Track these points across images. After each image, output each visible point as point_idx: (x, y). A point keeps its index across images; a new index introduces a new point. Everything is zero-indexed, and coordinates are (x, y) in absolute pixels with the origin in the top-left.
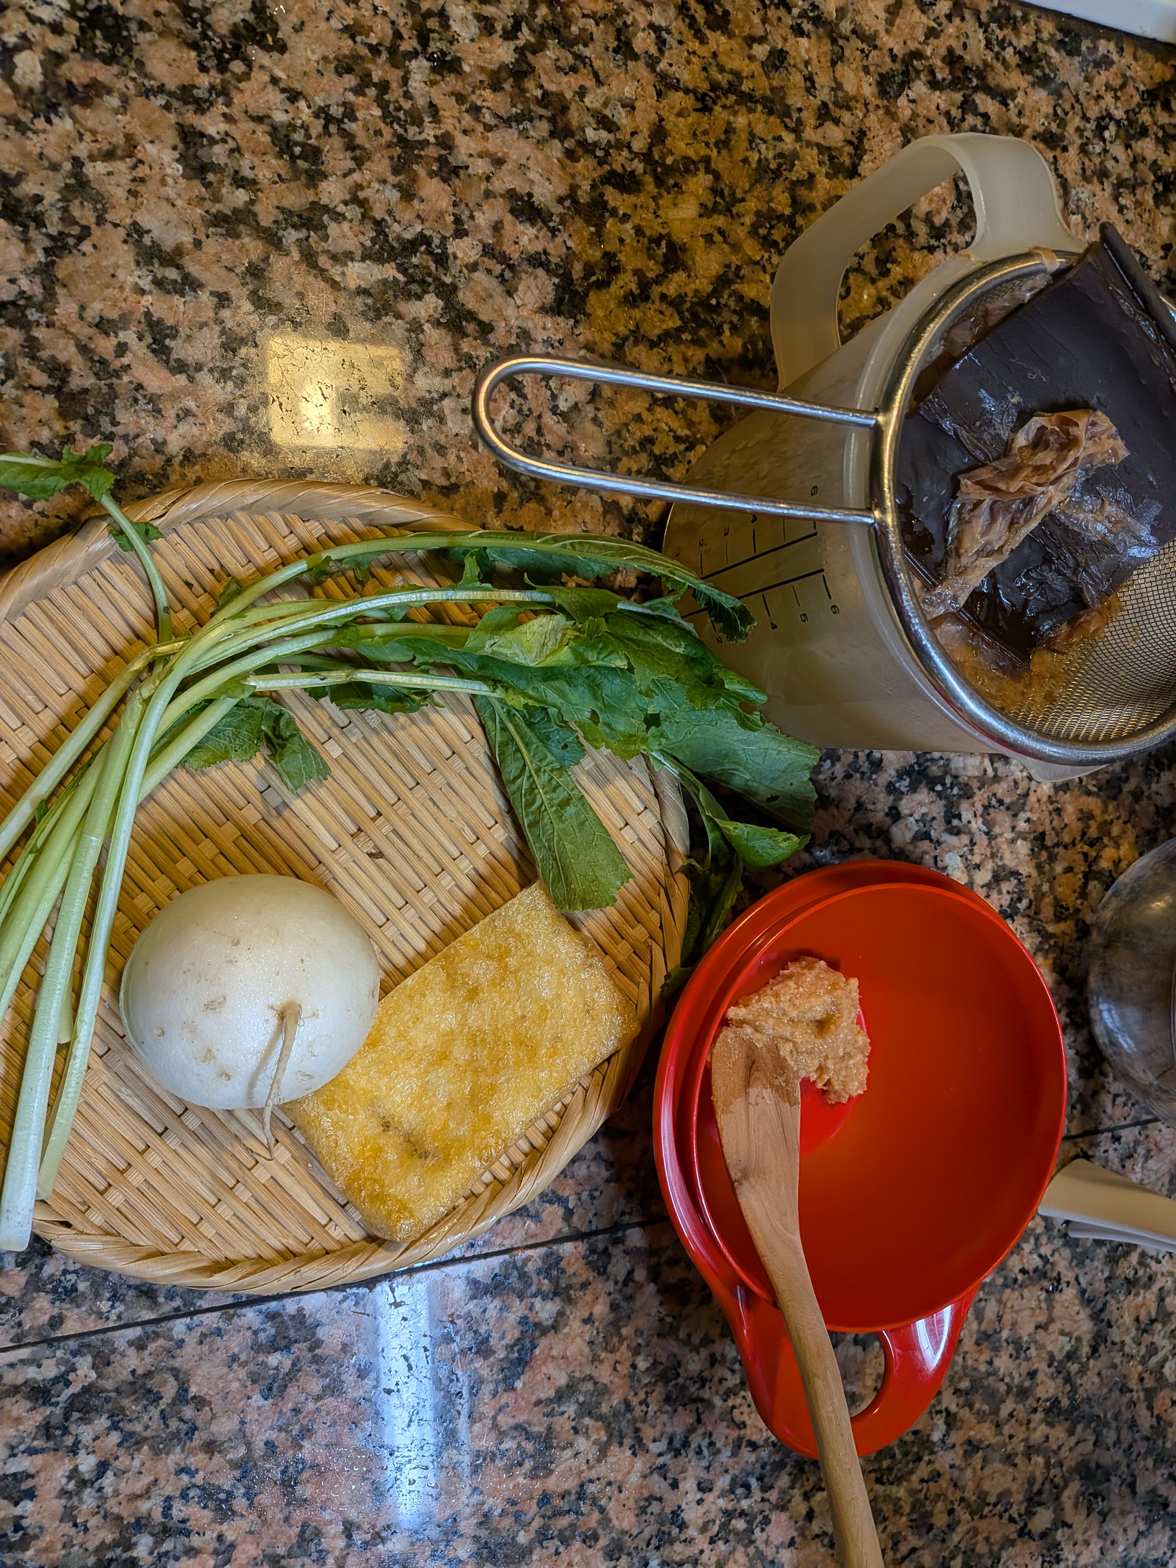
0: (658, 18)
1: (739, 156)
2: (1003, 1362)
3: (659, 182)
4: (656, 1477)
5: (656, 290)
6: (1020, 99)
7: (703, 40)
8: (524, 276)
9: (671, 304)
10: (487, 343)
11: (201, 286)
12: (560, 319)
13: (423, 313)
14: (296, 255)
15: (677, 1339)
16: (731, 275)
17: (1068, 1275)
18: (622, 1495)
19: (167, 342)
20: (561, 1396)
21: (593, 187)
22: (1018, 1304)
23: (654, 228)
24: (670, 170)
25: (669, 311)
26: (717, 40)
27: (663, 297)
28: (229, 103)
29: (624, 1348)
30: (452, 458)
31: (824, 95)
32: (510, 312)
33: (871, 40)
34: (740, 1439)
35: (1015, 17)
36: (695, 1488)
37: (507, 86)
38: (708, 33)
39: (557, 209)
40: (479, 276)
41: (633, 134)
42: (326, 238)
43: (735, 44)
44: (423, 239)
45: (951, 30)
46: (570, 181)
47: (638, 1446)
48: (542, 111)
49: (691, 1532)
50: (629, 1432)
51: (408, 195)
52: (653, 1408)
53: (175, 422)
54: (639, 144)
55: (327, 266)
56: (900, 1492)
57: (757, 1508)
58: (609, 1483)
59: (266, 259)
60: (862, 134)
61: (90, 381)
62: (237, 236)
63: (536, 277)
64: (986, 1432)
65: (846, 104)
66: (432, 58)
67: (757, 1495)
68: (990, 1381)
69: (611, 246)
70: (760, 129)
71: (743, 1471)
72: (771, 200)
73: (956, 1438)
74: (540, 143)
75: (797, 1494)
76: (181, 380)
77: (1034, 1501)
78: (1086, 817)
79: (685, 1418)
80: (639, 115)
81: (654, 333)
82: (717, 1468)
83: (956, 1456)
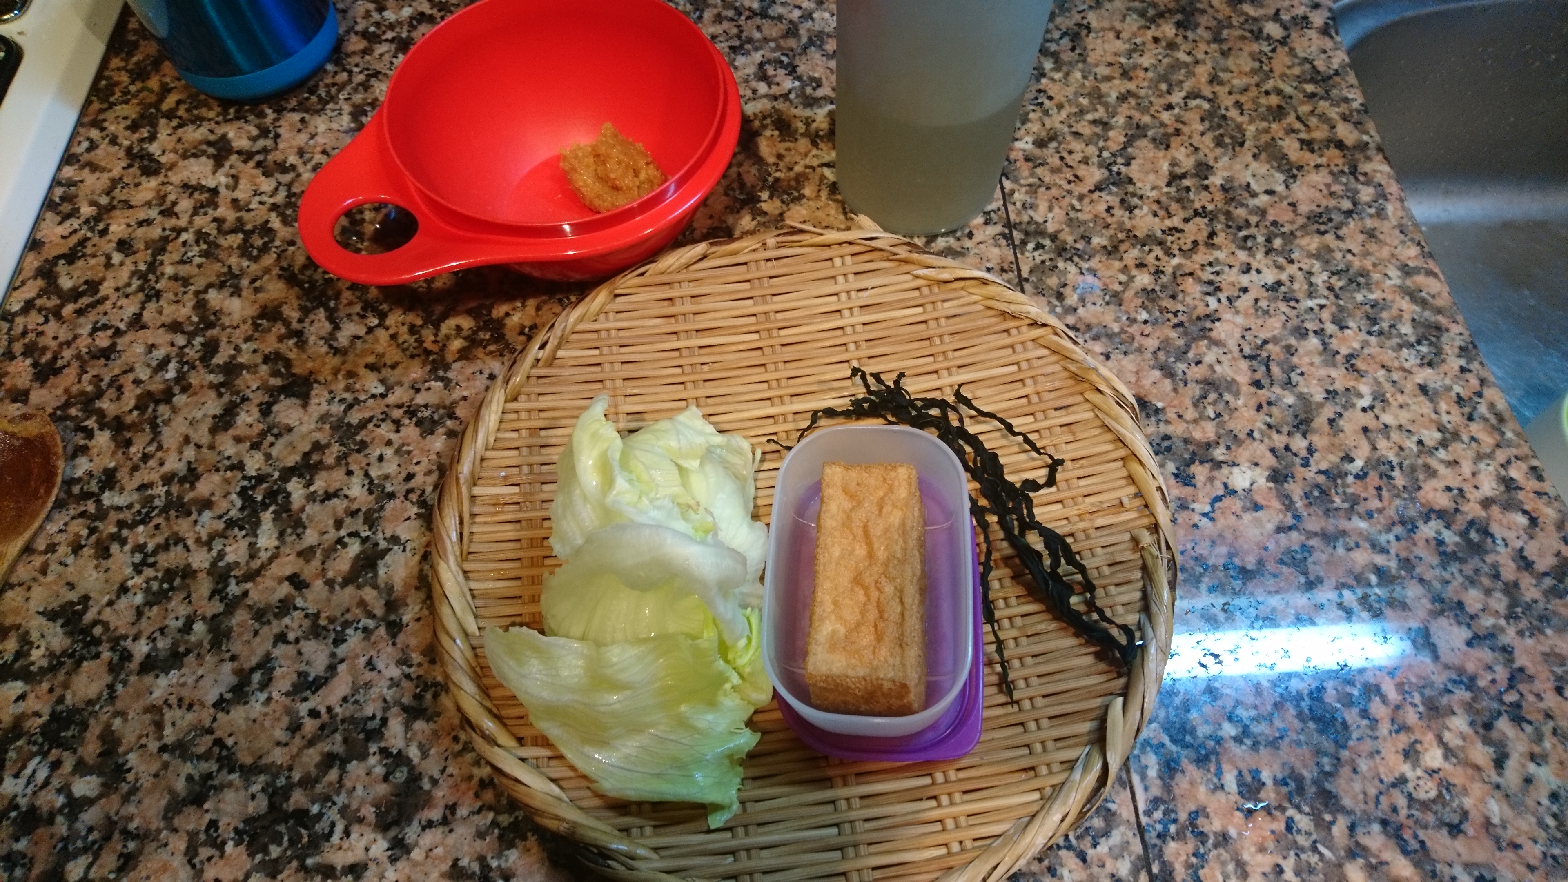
0: (85, 330)
1: (195, 270)
2: (1146, 61)
3: (211, 325)
4: (1238, 304)
5: (295, 325)
6: (167, 80)
7: (106, 298)
8: (277, 420)
9: (307, 316)
10: (328, 445)
11: (268, 655)
12: (313, 393)
13: (300, 492)
14: (249, 585)
15: (1124, 291)
16: (286, 274)
17: (1077, 18)
18: (1253, 327)
19: (310, 679)
20: (1170, 374)
21: (211, 372)
22: (1099, 52)
23: (247, 328)
24: (203, 319)
25: (312, 317)
26: (106, 288)
27: (300, 321)
28: (125, 637)
29: (1130, 330)
30: (417, 468)
31: (153, 213)
32: (304, 429)
33: (114, 183)
34: (1206, 244)
35: (105, 85)
36: (1246, 276)
37: (128, 435)
38: (100, 295)
39: (227, 398)
40: (274, 452)
41: (172, 345)
42: (237, 564)
43: (110, 275)
44: (243, 493)
45: (112, 128)
46: (205, 389)
47: (1214, 318)
48: (150, 410)
49: (1284, 277)
50: (1200, 324)
51: (206, 504)
52: (1181, 308)
53: (375, 673)
54: (181, 340)
55: (259, 562)
56: (1251, 130)
57: (1265, 231)
58: (1243, 337)
59: (250, 607)
60: (185, 186)
61: (338, 737)
62: (230, 630)
63: (279, 411)
64: (1203, 72)
65: (163, 198)
66: (102, 490)
67: (1253, 231)
68: (1161, 69)
69: (258, 359)
70: (176, 257)
71: (1233, 242)
72: (231, 247)
73: (1207, 91)
74: (175, 410)
75: (1253, 202)
76: (342, 668)
77: (1258, 35)
78: (718, 19)
79: (1189, 284)
80: (157, 341)
81: (328, 327)
82: (1231, 260)
83: (1221, 91)
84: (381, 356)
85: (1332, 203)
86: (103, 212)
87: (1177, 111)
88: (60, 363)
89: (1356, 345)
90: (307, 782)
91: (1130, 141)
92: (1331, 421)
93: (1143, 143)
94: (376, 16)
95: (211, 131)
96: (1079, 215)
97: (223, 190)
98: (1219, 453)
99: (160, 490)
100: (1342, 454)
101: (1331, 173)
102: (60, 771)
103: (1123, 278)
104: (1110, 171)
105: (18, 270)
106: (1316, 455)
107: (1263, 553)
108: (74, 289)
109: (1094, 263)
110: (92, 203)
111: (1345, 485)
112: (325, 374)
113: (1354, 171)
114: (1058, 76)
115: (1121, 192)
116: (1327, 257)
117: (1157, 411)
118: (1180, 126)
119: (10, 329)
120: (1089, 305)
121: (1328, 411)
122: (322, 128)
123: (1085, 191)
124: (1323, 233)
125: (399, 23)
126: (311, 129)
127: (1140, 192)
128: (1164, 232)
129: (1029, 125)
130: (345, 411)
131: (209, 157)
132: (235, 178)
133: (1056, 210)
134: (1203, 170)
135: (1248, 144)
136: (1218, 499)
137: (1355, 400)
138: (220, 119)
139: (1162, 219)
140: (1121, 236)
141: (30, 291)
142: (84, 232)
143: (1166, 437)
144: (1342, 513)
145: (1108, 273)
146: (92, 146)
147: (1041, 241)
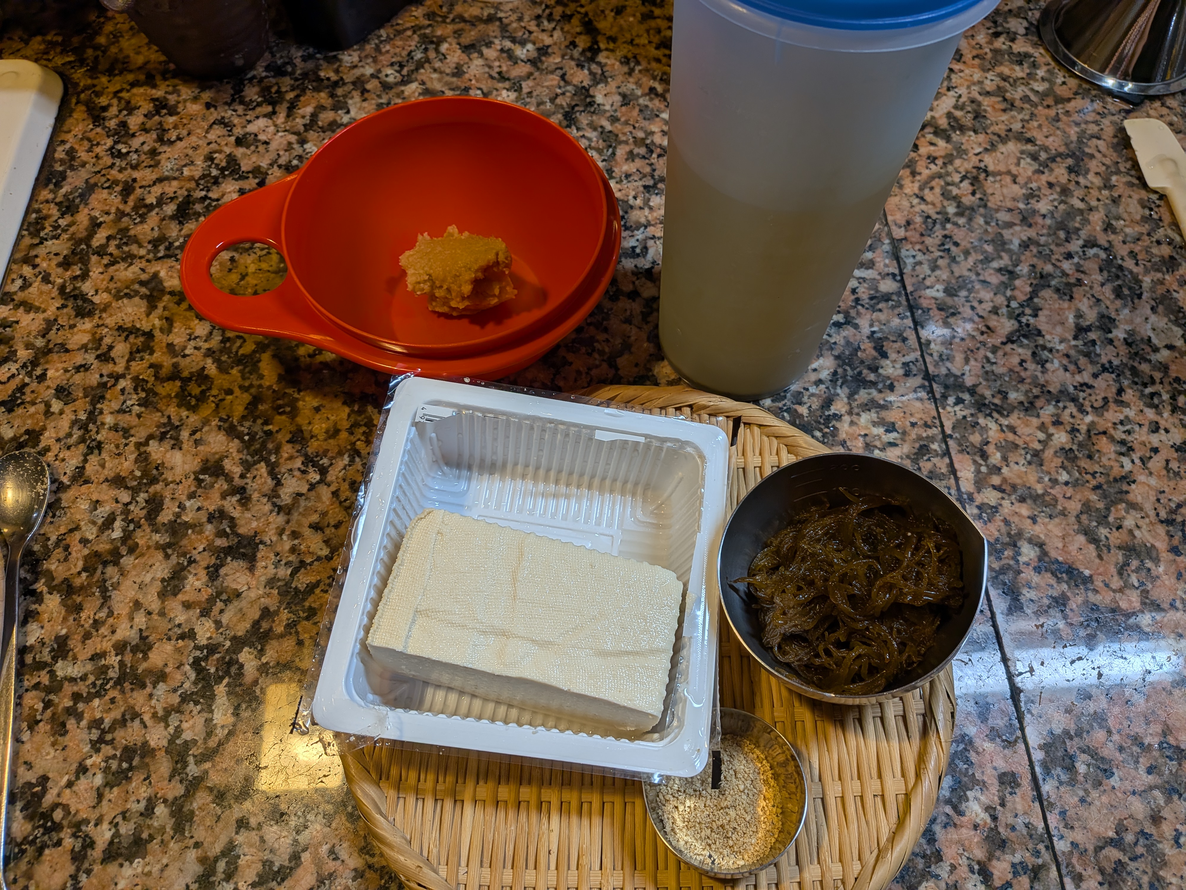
1: (134, 421)
2: (1043, 206)
3: (154, 481)
4: (1150, 465)
5: (237, 481)
6: (97, 214)
7: (47, 449)
8: (225, 584)
9: (248, 470)
10: (277, 613)
11: (231, 842)
12: (259, 555)
13: (252, 663)
14: (207, 765)
15: (1043, 451)
16: (226, 425)
17: (975, 160)
18: (1166, 490)
19: (275, 869)
20: (1094, 540)
21: (157, 531)
22: (998, 197)
23: (189, 484)
24: (145, 473)
25: (253, 472)
26: (47, 439)
27: (242, 476)
28: (87, 822)
29: (1053, 492)
31: (90, 358)
32: (253, 594)
33: (50, 324)
34: (1116, 401)
35: (36, 219)
36: (1156, 435)
37: (79, 599)
38: (42, 445)
39: (174, 559)
40: (225, 619)
41: (117, 502)
42: (195, 742)
43: (50, 425)
44: (196, 664)
45: (44, 265)
46: (152, 550)
47: (1128, 479)
48: (99, 572)
50: (1118, 485)
51: (161, 676)
52: (1097, 468)
53: (339, 862)
54: (125, 497)
55: (217, 739)
56: (1147, 281)
57: (1168, 388)
58: (1158, 500)
59: (211, 789)
60: (120, 329)
62: (192, 812)
63: (226, 575)
64: (1097, 218)
65: (98, 341)
66: (55, 659)
67: (1157, 387)
68: (1058, 215)
69: (203, 517)
70: (115, 405)
71: (1140, 399)
72: (169, 395)
73: (1102, 240)
74: (123, 573)
75: (1155, 357)
76: (306, 857)
78: (631, 156)
79: (1103, 444)
80: (103, 497)
81: (270, 483)
82: (1140, 419)
83: (1116, 239)
84: (324, 514)
86: (40, 356)
87: (1076, 260)
91: (1035, 291)
93: (1047, 293)
94: (298, 150)
95: (143, 270)
96: (994, 367)
97: (157, 333)
99: (113, 660)
103: (1041, 436)
104: (1020, 322)
109: (1013, 420)
110: (28, 346)
112: (270, 536)
114: (961, 221)
115: (1032, 345)
118: (1080, 275)
120: (1012, 464)
122: (252, 268)
123: (997, 341)
126: (242, 269)
127: (1049, 345)
128: (1075, 387)
129: (938, 273)
130: (292, 575)
131: (142, 298)
132: (169, 321)
133: (972, 362)
134: (1106, 322)
135: (1145, 296)
138: (151, 256)
140: (1036, 391)
142: (23, 377)
145: (1027, 431)
146: (26, 285)
147: (961, 395)
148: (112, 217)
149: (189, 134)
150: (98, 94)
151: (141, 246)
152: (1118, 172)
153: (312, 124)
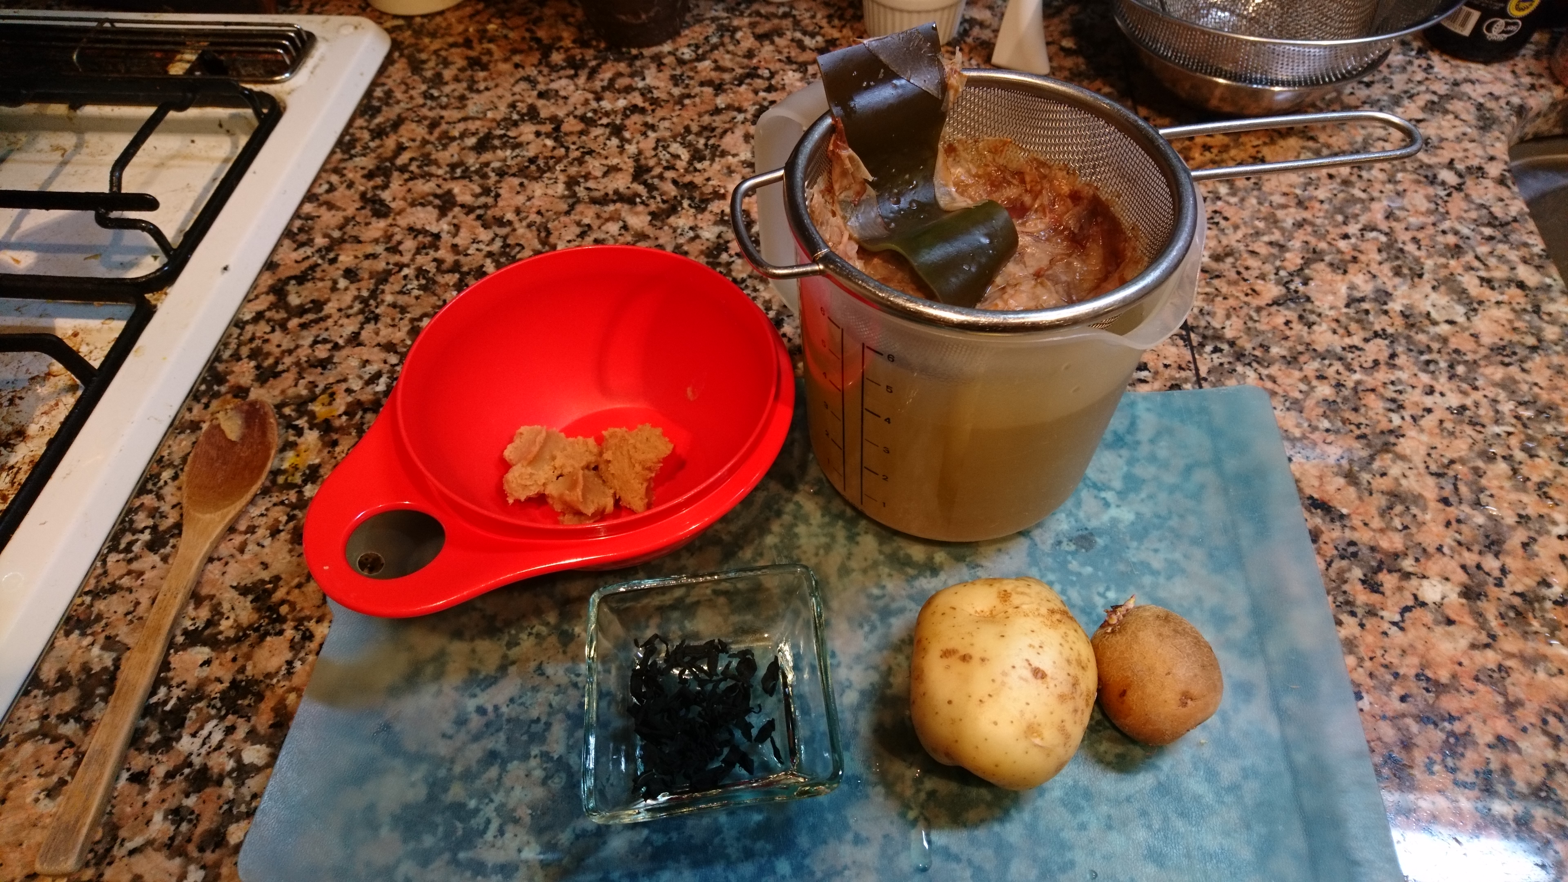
0: (307, 342)
1: (413, 301)
2: (1321, 194)
4: (1423, 422)
6: (404, 140)
7: (329, 316)
15: (1304, 400)
18: (1439, 446)
19: (481, 677)
20: (1354, 483)
26: (330, 308)
28: (309, 618)
29: (1311, 436)
31: (380, 249)
33: (347, 220)
34: (1387, 364)
35: (349, 140)
36: (1430, 397)
37: (335, 436)
38: (324, 313)
41: (385, 362)
43: (334, 297)
45: (350, 175)
47: (1397, 433)
48: (358, 417)
49: (1469, 402)
50: (1384, 438)
52: (1362, 420)
53: (544, 678)
54: (393, 359)
56: (1429, 264)
57: (1447, 357)
58: (1429, 455)
60: (411, 229)
61: (502, 736)
64: (1378, 208)
65: (389, 237)
66: (305, 482)
67: (1434, 356)
68: (1337, 202)
70: (397, 288)
71: (1415, 364)
72: (447, 284)
73: (1384, 226)
75: (1434, 330)
76: (512, 670)
77: (1432, 180)
79: (1371, 400)
80: (371, 358)
82: (1413, 381)
83: (1398, 227)
85: (1516, 338)
86: (335, 244)
87: (1353, 240)
88: (280, 368)
89: (1549, 474)
90: (468, 776)
91: (1307, 262)
92: (1525, 545)
93: (1320, 266)
94: (594, 105)
95: (439, 186)
96: (1257, 325)
97: (444, 236)
98: (1408, 564)
100: (1539, 579)
101: (1513, 310)
102: (233, 737)
103: (1304, 387)
104: (1288, 289)
105: (254, 286)
106: (1510, 577)
107: (1457, 667)
108: (301, 306)
109: (1273, 370)
110: (326, 235)
111: (1543, 610)
113: (1537, 310)
114: (1233, 200)
115: (1300, 309)
116: (1513, 387)
117: (1342, 517)
118: (1356, 254)
119: (240, 335)
121: (1520, 535)
122: (538, 192)
123: (1262, 303)
124: (1508, 365)
125: (615, 112)
126: (529, 192)
127: (1318, 311)
128: (1344, 349)
131: (435, 207)
132: (457, 227)
133: (1234, 318)
134: (1383, 296)
135: (1426, 276)
136: (1407, 609)
137: (1550, 527)
138: (448, 176)
139: (1342, 337)
140: (1300, 348)
141: (262, 304)
142: (316, 259)
143: (1352, 543)
144: (1541, 637)
145: (1288, 381)
146: (332, 189)
147: (1219, 345)
148: (417, 143)
149: (497, 86)
150: (420, 51)
151: (439, 167)
152: (1404, 170)
153: (610, 86)
